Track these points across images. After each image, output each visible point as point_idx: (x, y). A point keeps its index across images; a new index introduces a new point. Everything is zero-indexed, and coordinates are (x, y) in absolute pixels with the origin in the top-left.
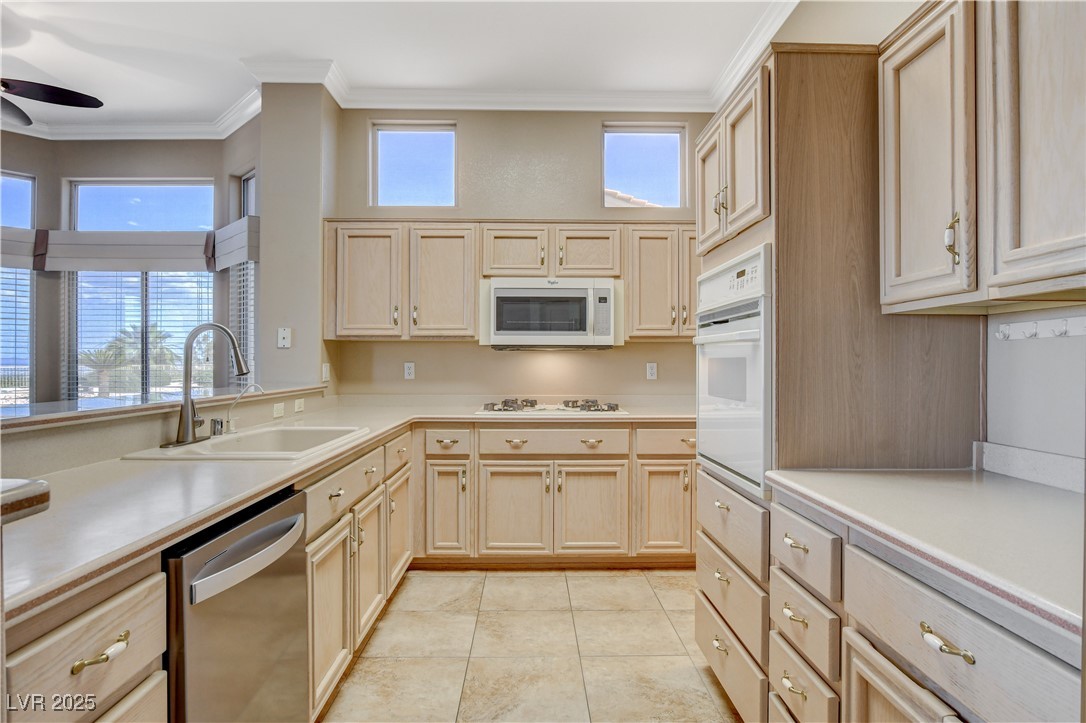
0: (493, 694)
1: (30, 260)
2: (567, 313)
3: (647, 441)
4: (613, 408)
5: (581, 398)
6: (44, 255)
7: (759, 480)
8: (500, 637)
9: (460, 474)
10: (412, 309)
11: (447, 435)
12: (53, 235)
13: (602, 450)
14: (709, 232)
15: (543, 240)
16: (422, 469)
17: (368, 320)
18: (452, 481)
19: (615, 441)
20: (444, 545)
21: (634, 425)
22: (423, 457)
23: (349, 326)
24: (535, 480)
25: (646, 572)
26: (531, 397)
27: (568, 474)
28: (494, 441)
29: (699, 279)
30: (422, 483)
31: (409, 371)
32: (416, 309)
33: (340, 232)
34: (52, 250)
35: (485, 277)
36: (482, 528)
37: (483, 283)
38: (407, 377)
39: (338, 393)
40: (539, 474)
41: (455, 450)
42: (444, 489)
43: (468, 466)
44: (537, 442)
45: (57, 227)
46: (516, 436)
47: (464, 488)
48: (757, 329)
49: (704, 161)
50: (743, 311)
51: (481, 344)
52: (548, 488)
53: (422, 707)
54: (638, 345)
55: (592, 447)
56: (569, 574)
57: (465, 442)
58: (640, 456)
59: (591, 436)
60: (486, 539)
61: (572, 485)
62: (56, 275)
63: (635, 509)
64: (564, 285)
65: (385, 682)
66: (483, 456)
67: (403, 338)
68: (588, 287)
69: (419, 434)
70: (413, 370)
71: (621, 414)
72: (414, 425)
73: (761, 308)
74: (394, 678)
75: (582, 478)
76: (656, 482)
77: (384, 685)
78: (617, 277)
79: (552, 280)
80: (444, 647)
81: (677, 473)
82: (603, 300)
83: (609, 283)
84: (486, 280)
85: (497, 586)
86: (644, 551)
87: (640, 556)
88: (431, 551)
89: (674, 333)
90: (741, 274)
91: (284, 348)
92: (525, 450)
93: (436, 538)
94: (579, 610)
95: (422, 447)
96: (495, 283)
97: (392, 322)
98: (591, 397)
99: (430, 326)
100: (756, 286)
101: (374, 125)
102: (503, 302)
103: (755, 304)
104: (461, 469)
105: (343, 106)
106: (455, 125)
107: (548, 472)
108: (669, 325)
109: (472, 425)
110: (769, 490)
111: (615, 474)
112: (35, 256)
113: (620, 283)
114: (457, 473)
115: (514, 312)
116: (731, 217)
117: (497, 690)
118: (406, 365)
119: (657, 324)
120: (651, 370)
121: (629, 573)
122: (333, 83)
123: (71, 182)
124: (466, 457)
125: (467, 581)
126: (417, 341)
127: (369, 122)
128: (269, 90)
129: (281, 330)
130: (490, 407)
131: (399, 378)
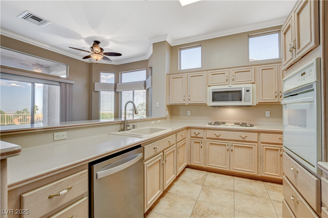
0: (202, 216)
1: (114, 90)
2: (237, 95)
3: (264, 138)
4: (252, 126)
5: (241, 122)
6: (116, 88)
8: (208, 195)
9: (201, 143)
10: (188, 96)
11: (197, 131)
12: (117, 84)
13: (247, 139)
14: (287, 60)
15: (227, 74)
16: (190, 140)
17: (177, 100)
18: (198, 145)
19: (253, 137)
20: (195, 163)
21: (259, 132)
22: (190, 137)
23: (173, 101)
24: (224, 147)
25: (264, 183)
26: (224, 121)
27: (235, 146)
28: (211, 134)
29: (284, 79)
30: (190, 144)
31: (189, 113)
32: (189, 96)
33: (170, 77)
34: (117, 87)
35: (209, 86)
36: (207, 159)
37: (208, 88)
38: (188, 115)
39: (171, 119)
40: (225, 145)
41: (199, 136)
42: (196, 147)
43: (203, 141)
44: (224, 135)
45: (118, 83)
46: (218, 133)
47: (202, 147)
48: (312, 96)
49: (285, 34)
50: (306, 89)
51: (208, 105)
52: (228, 150)
53: (179, 213)
54: (261, 105)
55: (244, 138)
56: (235, 178)
57: (202, 134)
58: (262, 143)
59: (243, 135)
60: (208, 163)
61: (236, 150)
62: (118, 92)
63: (260, 160)
64: (234, 87)
65: (171, 202)
66: (207, 138)
67: (186, 104)
68: (243, 87)
69: (189, 131)
70: (190, 113)
71: (254, 128)
72: (188, 128)
73: (315, 87)
74: (174, 201)
75: (240, 148)
76: (268, 152)
77: (171, 203)
78: (254, 83)
79: (230, 85)
80: (191, 195)
81: (278, 150)
82: (248, 91)
83: (251, 85)
84: (209, 87)
85: (211, 178)
86: (263, 175)
87: (261, 177)
88: (192, 164)
89: (276, 101)
90: (304, 74)
91: (157, 107)
92: (220, 137)
93: (194, 160)
94: (237, 192)
95: (190, 134)
96: (212, 88)
97: (183, 100)
98: (245, 122)
99: (193, 101)
100: (311, 78)
101: (180, 49)
102: (214, 93)
103: (311, 86)
104: (201, 141)
105: (172, 46)
106: (201, 45)
107: (228, 145)
108: (274, 98)
109: (204, 129)
111: (252, 148)
112: (115, 89)
113: (254, 85)
114: (200, 143)
115: (217, 96)
116: (297, 52)
117: (203, 214)
118: (188, 111)
119: (269, 98)
120: (268, 114)
121: (258, 182)
122: (169, 40)
123: (121, 73)
124: (202, 138)
125: (202, 174)
126: (190, 105)
127: (178, 49)
128: (155, 45)
129: (157, 103)
130: (210, 124)
131: (186, 115)
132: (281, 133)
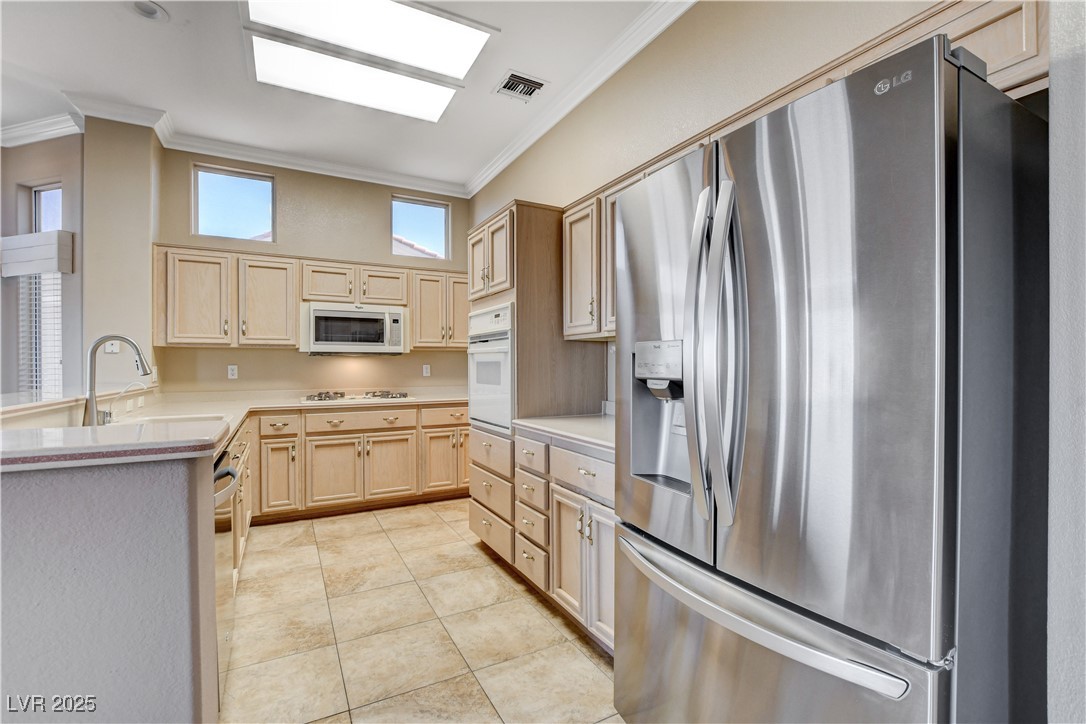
0: (346, 580)
2: (369, 330)
3: (429, 417)
4: (405, 396)
5: (377, 390)
7: (509, 426)
8: (339, 553)
9: (290, 449)
10: (241, 323)
11: (279, 420)
13: (398, 424)
14: (476, 289)
15: (350, 276)
16: (257, 447)
17: (198, 331)
18: (284, 454)
19: (407, 418)
20: (276, 504)
21: (419, 407)
22: (257, 438)
23: (181, 335)
24: (349, 449)
25: (429, 504)
26: (340, 390)
27: (374, 442)
28: (317, 422)
29: (470, 315)
30: (257, 458)
31: (233, 372)
32: (244, 323)
33: (170, 256)
35: (304, 300)
36: (309, 489)
37: (302, 304)
38: (230, 377)
40: (354, 444)
41: (286, 431)
42: (275, 462)
43: (297, 443)
44: (350, 421)
46: (335, 418)
47: (293, 459)
48: (506, 345)
49: (473, 246)
50: (499, 336)
51: (301, 350)
52: (359, 454)
54: (421, 353)
55: (391, 422)
56: (375, 512)
57: (295, 424)
58: (424, 427)
59: (391, 415)
60: (312, 495)
61: (376, 451)
63: (421, 461)
64: (369, 311)
66: (308, 434)
67: (232, 346)
68: (386, 313)
69: (255, 420)
70: (236, 371)
71: (409, 400)
72: (252, 413)
73: (509, 335)
75: (384, 445)
76: (435, 443)
78: (405, 306)
79: (359, 305)
81: (448, 437)
82: (396, 321)
83: (400, 310)
84: (307, 304)
85: (322, 527)
86: (427, 490)
87: (424, 494)
88: (266, 510)
89: (443, 345)
90: (497, 316)
91: (112, 353)
92: (342, 427)
93: (270, 499)
95: (257, 430)
96: (314, 306)
97: (223, 332)
98: (385, 389)
99: (257, 335)
100: (505, 324)
101: (195, 166)
102: (320, 320)
103: (505, 333)
104: (291, 445)
105: (165, 146)
106: (273, 178)
107: (359, 443)
108: (440, 339)
109: (300, 411)
110: (514, 429)
111: (407, 440)
113: (407, 309)
114: (287, 448)
115: (328, 327)
116: (491, 284)
118: (229, 367)
119: (432, 339)
120: (426, 370)
121: (419, 506)
122: (161, 128)
124: (295, 435)
125: (300, 527)
126: (243, 348)
127: (192, 163)
130: (310, 398)
131: (223, 378)
132: (466, 404)
